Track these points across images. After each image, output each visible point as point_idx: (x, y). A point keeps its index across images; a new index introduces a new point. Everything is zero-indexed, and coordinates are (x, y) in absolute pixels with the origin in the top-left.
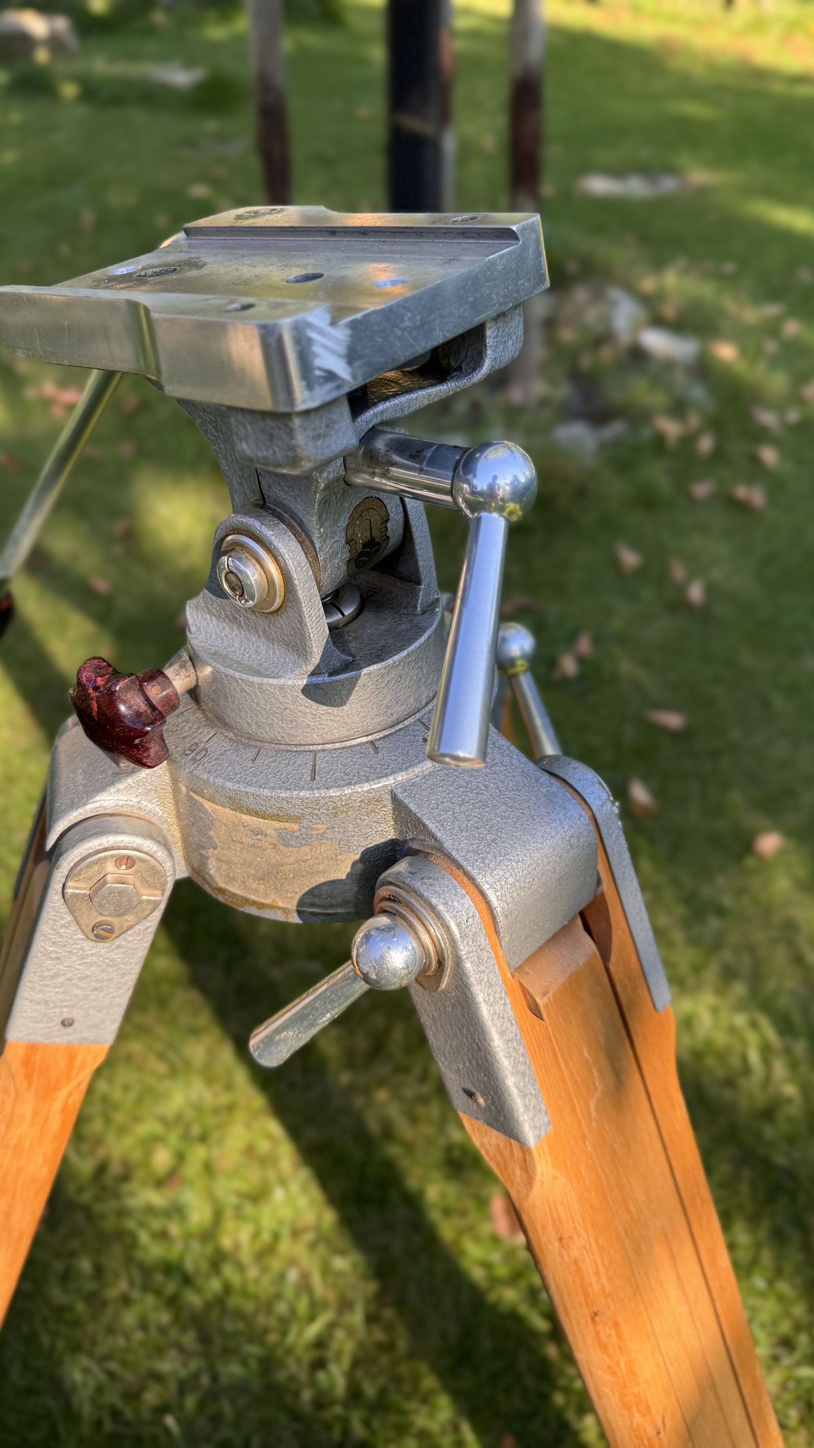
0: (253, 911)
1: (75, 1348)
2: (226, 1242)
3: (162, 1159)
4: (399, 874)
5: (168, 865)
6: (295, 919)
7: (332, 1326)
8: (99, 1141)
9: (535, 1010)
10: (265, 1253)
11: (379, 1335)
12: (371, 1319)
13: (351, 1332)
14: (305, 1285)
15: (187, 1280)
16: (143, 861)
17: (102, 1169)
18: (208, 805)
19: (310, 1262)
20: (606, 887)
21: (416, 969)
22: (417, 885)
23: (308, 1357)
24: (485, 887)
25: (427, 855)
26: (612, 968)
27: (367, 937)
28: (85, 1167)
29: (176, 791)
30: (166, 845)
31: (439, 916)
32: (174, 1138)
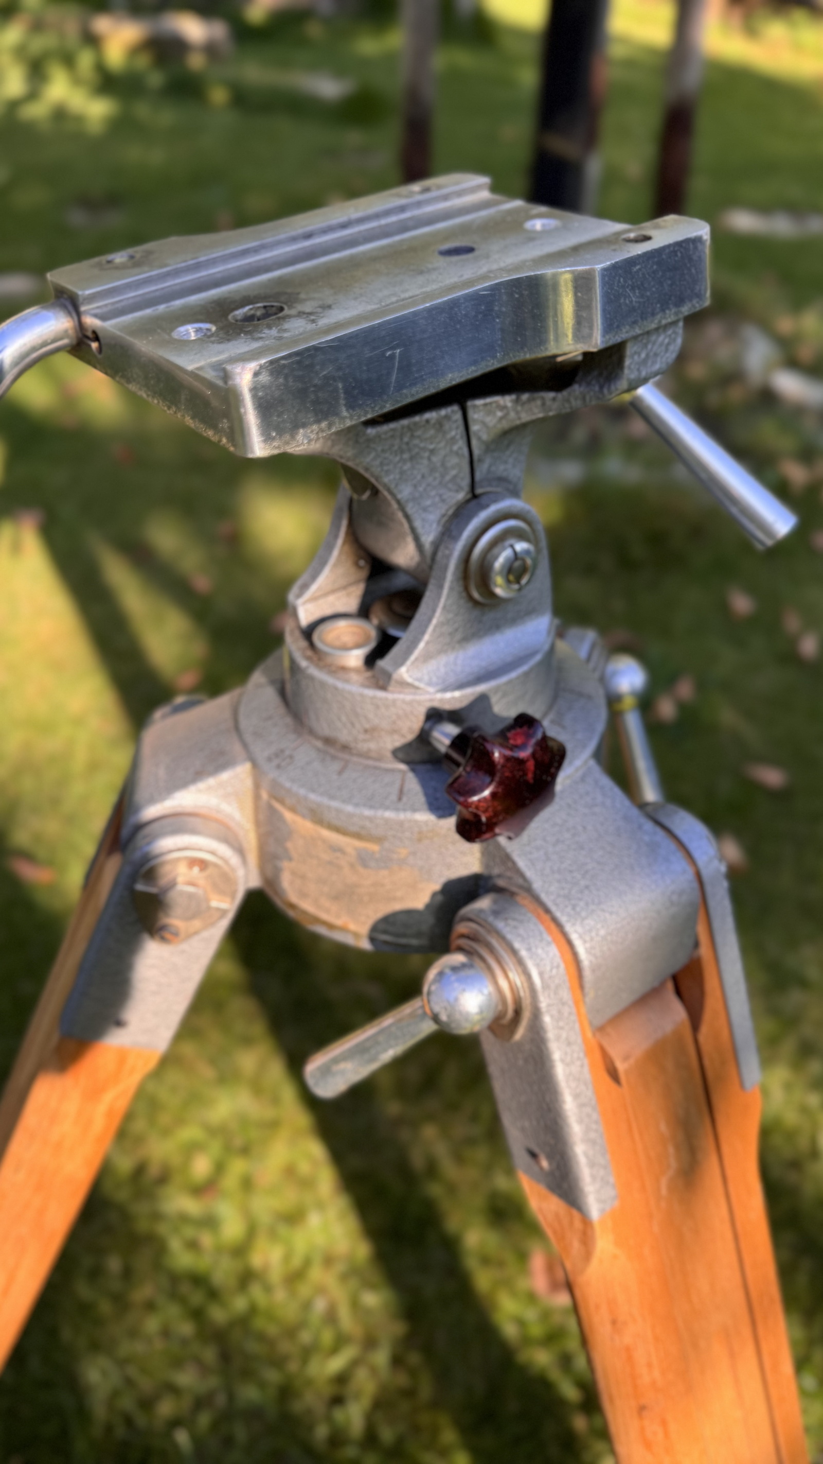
0: (322, 930)
1: (95, 1347)
2: (257, 1259)
3: (201, 1167)
4: (481, 911)
5: (241, 872)
6: (366, 945)
7: (355, 1364)
8: (139, 1140)
9: (613, 1074)
10: (295, 1277)
11: (402, 1380)
12: (397, 1361)
13: (373, 1370)
14: (331, 1317)
15: (213, 1294)
16: (216, 865)
17: (140, 1170)
18: (288, 816)
19: (339, 1294)
20: (704, 951)
21: (490, 1016)
22: (500, 925)
23: (328, 1391)
24: (574, 937)
25: (513, 894)
26: (702, 1038)
27: (441, 974)
28: (125, 1164)
29: (257, 797)
30: (240, 851)
31: (520, 962)
32: (216, 1147)
